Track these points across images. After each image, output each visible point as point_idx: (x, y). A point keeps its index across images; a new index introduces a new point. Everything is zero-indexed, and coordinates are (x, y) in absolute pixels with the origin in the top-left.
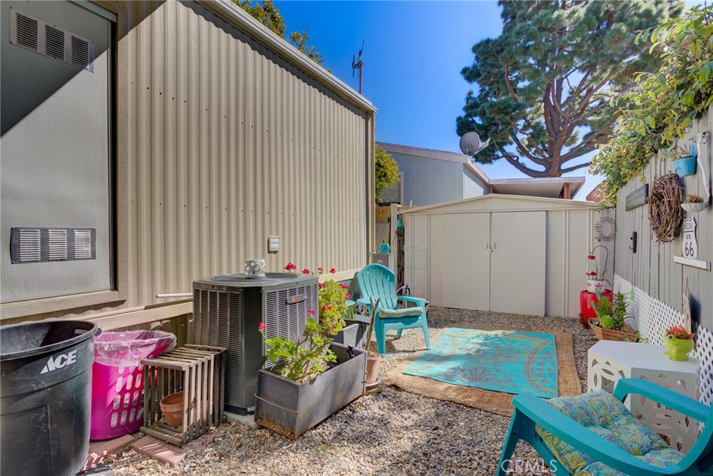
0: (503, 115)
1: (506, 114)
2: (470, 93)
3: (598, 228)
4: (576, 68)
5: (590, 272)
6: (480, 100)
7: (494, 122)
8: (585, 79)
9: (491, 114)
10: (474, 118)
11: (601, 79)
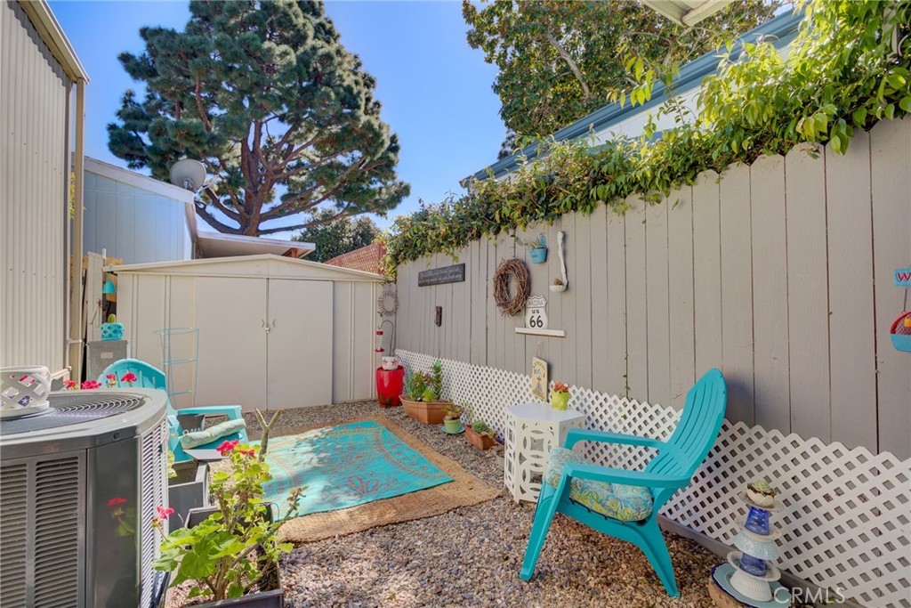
0: (193, 145)
1: (199, 143)
2: (130, 94)
3: (381, 302)
4: (276, 116)
5: (379, 349)
6: (147, 110)
7: (176, 149)
8: (289, 133)
9: (175, 136)
10: (140, 134)
11: (306, 139)
